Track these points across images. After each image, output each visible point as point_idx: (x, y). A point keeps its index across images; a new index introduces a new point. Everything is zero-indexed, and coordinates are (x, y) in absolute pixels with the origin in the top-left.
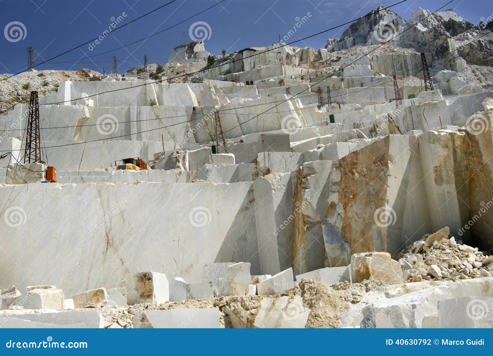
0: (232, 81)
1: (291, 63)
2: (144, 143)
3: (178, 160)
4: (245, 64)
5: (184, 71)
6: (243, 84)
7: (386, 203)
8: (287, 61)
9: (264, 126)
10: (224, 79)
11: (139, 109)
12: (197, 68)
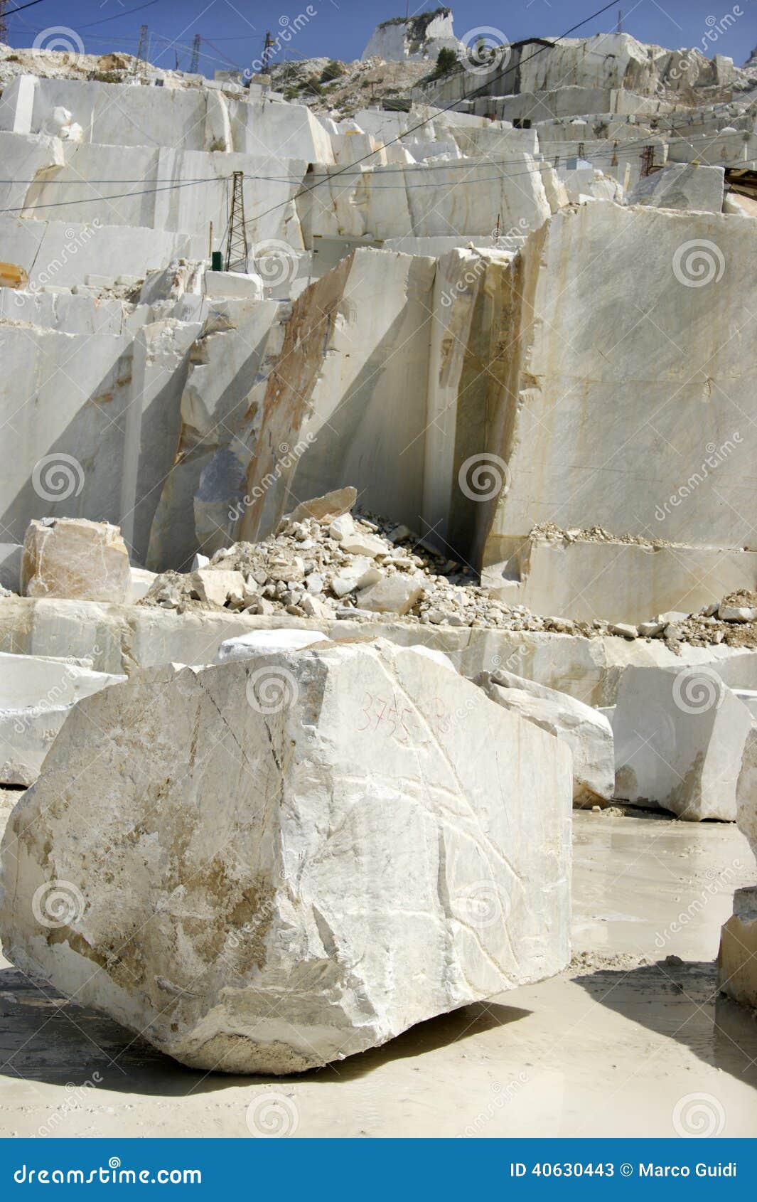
0: (486, 116)
1: (638, 85)
2: (183, 238)
3: (177, 281)
4: (524, 76)
5: (380, 81)
6: (508, 125)
7: (307, 416)
8: (626, 78)
9: (465, 225)
10: (467, 109)
11: (179, 157)
12: (413, 76)
